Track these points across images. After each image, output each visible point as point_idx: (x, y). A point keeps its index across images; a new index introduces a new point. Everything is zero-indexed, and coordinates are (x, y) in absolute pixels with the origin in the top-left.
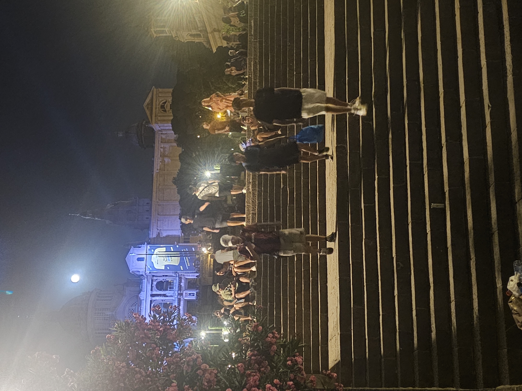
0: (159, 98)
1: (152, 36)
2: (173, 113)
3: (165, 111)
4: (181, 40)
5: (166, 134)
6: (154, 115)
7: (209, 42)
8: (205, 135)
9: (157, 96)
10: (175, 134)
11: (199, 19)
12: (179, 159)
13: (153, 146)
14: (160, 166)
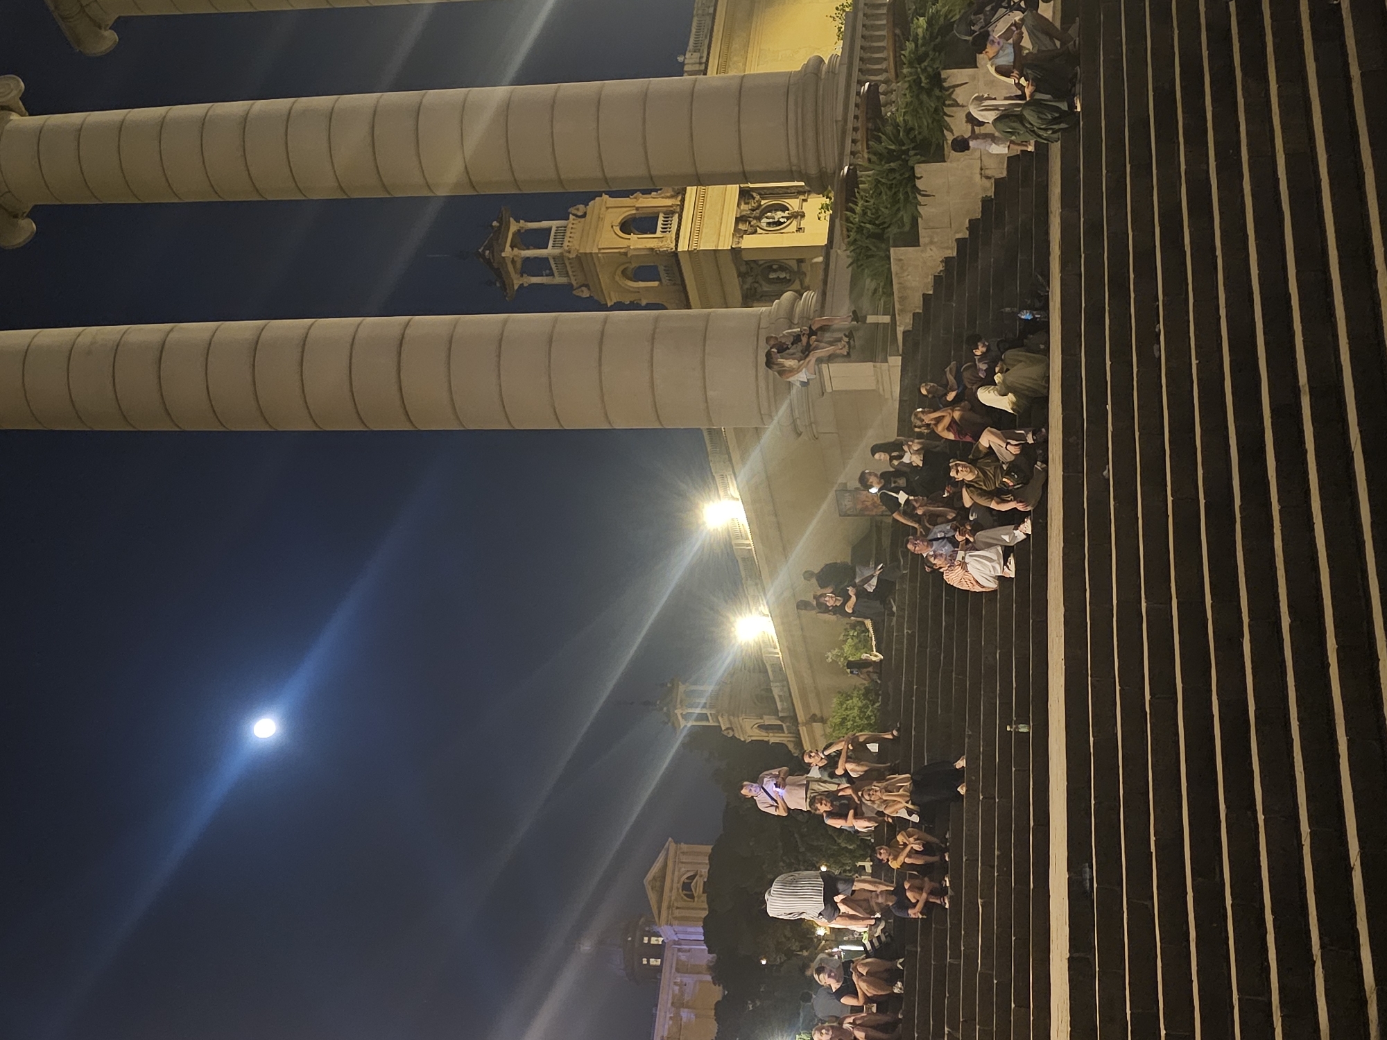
0: (681, 865)
1: (676, 725)
2: (708, 903)
3: (692, 897)
4: (738, 737)
5: (689, 950)
6: (665, 905)
7: (799, 744)
8: (778, 960)
9: (677, 860)
10: (710, 952)
11: (781, 693)
12: (715, 1015)
13: (657, 979)
14: (669, 1029)
